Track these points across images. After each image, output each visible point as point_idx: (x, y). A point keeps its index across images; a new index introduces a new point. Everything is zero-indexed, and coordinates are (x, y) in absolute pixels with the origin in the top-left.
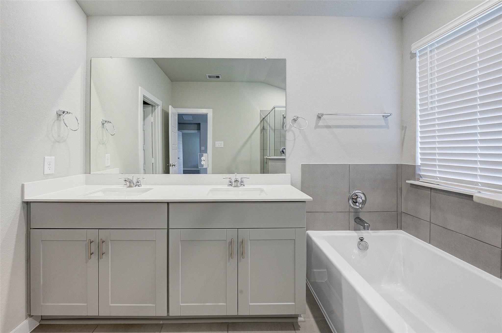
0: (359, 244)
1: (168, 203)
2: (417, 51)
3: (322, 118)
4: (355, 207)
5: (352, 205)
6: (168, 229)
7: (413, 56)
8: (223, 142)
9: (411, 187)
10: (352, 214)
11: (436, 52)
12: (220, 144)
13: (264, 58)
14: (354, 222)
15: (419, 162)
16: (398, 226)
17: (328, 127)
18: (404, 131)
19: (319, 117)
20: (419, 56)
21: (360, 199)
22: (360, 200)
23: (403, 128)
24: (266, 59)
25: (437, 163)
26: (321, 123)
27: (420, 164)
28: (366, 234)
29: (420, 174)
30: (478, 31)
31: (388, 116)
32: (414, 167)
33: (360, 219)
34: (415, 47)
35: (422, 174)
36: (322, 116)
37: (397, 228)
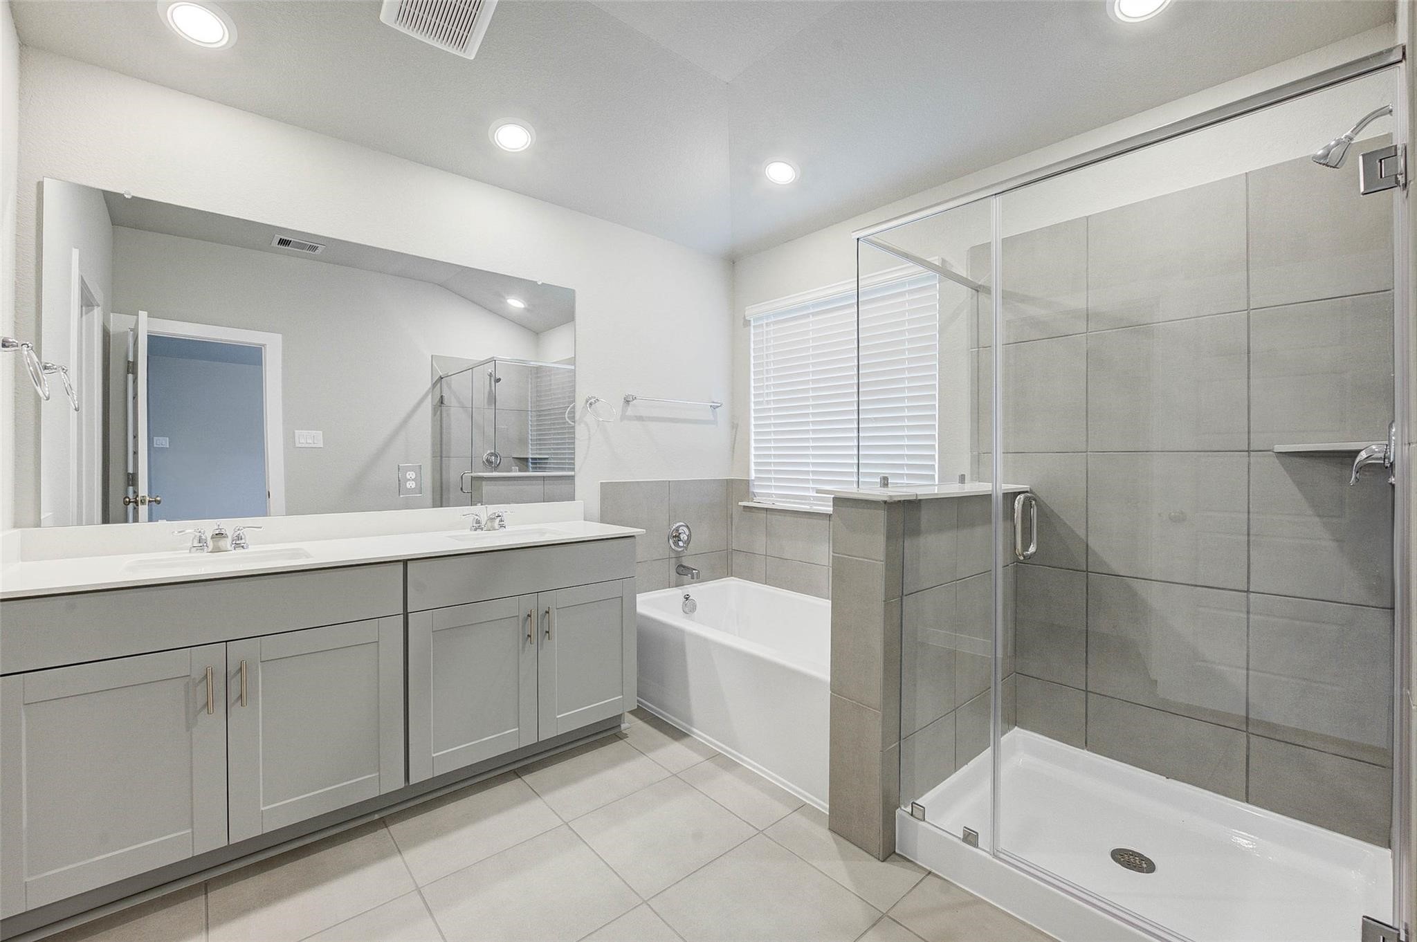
0: (685, 605)
1: (405, 562)
2: (752, 319)
3: (631, 403)
4: (677, 549)
5: (673, 547)
6: (406, 615)
7: (747, 323)
8: (321, 432)
9: (744, 511)
10: (673, 561)
11: (772, 327)
12: (309, 438)
13: (537, 280)
14: (675, 573)
15: (753, 475)
16: (730, 573)
17: (640, 418)
18: (734, 430)
19: (627, 402)
20: (754, 326)
21: (684, 535)
22: (684, 537)
23: (734, 427)
24: (540, 283)
25: (773, 476)
26: (630, 411)
27: (753, 478)
28: (694, 590)
29: (755, 491)
30: (811, 319)
31: (718, 407)
32: (747, 483)
33: (684, 567)
34: (751, 312)
35: (757, 491)
36: (633, 400)
37: (727, 576)
